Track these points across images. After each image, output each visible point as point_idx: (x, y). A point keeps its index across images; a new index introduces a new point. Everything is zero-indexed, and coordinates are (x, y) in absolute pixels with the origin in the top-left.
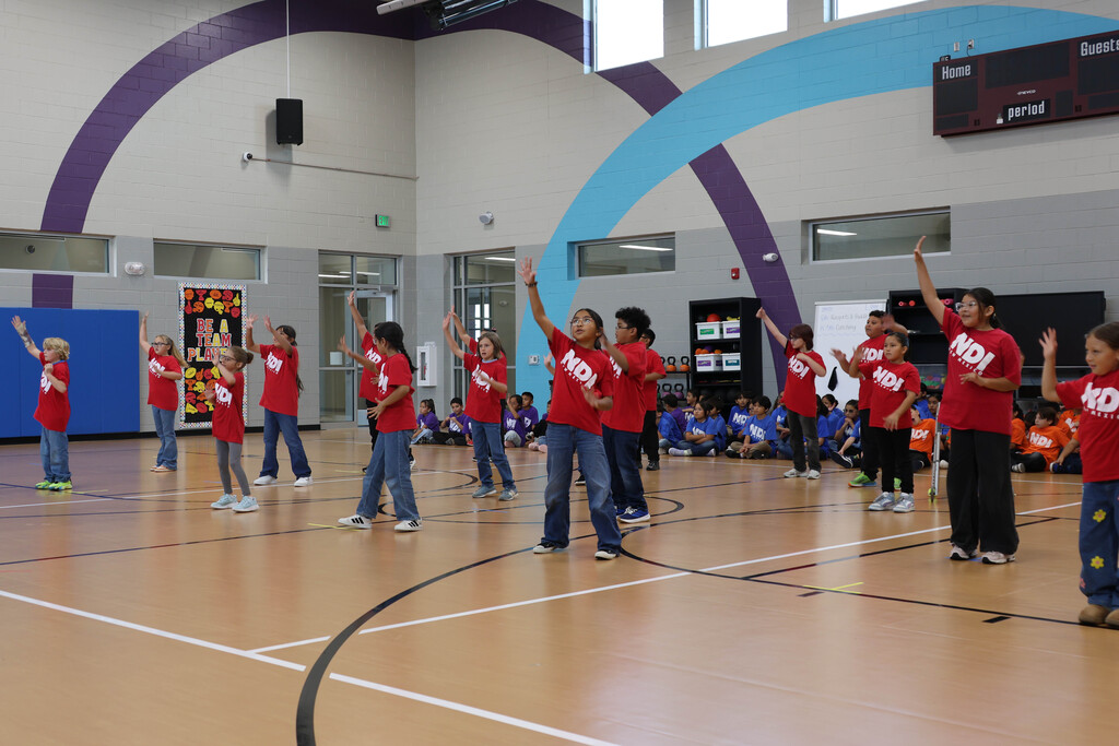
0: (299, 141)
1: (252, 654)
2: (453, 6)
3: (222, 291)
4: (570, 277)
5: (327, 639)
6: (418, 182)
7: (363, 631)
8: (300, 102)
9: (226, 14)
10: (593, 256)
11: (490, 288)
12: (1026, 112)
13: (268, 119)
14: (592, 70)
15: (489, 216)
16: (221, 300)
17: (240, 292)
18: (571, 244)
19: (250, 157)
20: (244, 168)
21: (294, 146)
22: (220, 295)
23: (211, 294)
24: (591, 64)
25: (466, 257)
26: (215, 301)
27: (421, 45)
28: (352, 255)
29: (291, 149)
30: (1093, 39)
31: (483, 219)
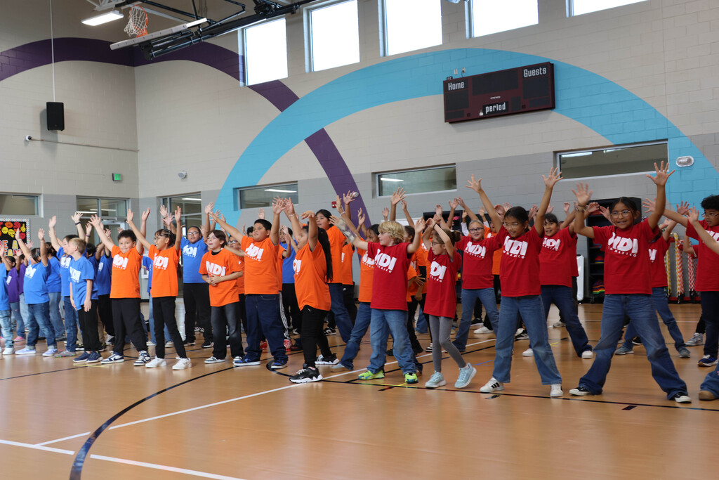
0: (62, 128)
1: (38, 446)
2: (158, 45)
3: (13, 223)
4: (235, 209)
5: (88, 434)
6: (139, 153)
7: (111, 428)
8: (62, 104)
9: (12, 49)
10: (249, 197)
11: (186, 217)
12: (495, 109)
13: (41, 115)
14: (245, 85)
15: (184, 173)
16: (12, 228)
17: (25, 223)
18: (235, 189)
19: (30, 138)
20: (26, 145)
21: (59, 131)
22: (12, 225)
23: (6, 224)
24: (244, 81)
25: (170, 199)
26: (9, 229)
27: (138, 69)
28: (98, 198)
29: (57, 133)
30: (530, 68)
31: (180, 175)
